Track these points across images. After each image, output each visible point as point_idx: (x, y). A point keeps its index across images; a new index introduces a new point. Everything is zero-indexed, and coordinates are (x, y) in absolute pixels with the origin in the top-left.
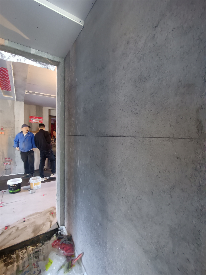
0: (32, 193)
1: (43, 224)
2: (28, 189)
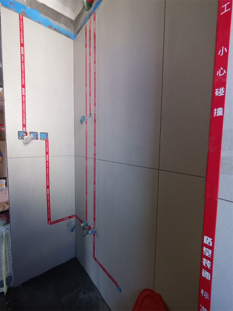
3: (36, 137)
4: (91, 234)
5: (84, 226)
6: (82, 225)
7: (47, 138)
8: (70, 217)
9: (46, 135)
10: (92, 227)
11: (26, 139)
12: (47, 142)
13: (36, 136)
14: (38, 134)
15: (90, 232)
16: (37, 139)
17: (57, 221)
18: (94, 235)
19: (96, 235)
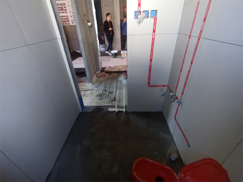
0: (122, 59)
1: (123, 69)
2: (120, 57)
3: (147, 16)
4: (177, 102)
5: (172, 95)
6: (171, 94)
7: (156, 16)
8: (163, 86)
9: (156, 12)
10: (179, 98)
11: (140, 19)
12: (155, 19)
13: (147, 14)
14: (149, 12)
15: (176, 101)
16: (148, 17)
17: (154, 86)
18: (179, 104)
19: (180, 105)
